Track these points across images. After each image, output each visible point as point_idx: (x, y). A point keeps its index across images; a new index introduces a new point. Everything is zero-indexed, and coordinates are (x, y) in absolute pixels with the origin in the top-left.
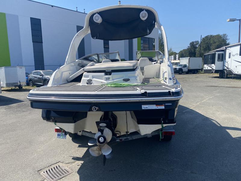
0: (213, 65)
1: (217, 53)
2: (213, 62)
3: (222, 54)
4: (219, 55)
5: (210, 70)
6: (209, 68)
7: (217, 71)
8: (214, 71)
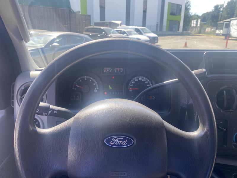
0: (221, 30)
1: (225, 23)
2: (222, 29)
3: (228, 24)
4: (226, 24)
5: (219, 34)
6: (219, 33)
7: (223, 35)
8: (221, 35)
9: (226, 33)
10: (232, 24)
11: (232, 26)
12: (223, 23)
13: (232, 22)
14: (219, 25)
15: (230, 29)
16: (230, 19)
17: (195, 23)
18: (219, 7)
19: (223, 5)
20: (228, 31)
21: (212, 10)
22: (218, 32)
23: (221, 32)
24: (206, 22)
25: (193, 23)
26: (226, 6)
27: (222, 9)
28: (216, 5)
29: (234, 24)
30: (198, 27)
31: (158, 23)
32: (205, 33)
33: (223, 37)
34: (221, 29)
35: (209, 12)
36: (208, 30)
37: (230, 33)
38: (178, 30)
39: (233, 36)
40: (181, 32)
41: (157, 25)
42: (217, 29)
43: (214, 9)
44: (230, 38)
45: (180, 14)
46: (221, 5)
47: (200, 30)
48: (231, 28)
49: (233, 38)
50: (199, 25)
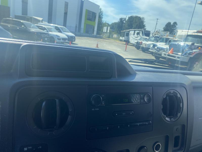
9: (126, 40)
10: (131, 33)
11: (130, 35)
12: (125, 32)
13: (130, 32)
14: (122, 33)
15: (129, 38)
16: (129, 30)
17: (106, 29)
18: (123, 20)
19: (126, 19)
20: (128, 39)
21: (118, 21)
22: (121, 38)
23: (123, 38)
24: (114, 29)
25: (105, 29)
26: (128, 20)
27: (124, 22)
28: (121, 18)
29: (132, 34)
30: (108, 32)
31: (76, 25)
32: (112, 38)
33: (125, 43)
34: (123, 37)
35: (116, 23)
36: (115, 36)
37: (129, 40)
38: (93, 33)
39: (131, 43)
40: (95, 35)
41: (76, 27)
42: (121, 36)
43: (120, 21)
44: (129, 44)
45: (94, 20)
46: (124, 18)
47: (109, 36)
48: (130, 36)
49: (131, 44)
50: (108, 31)
